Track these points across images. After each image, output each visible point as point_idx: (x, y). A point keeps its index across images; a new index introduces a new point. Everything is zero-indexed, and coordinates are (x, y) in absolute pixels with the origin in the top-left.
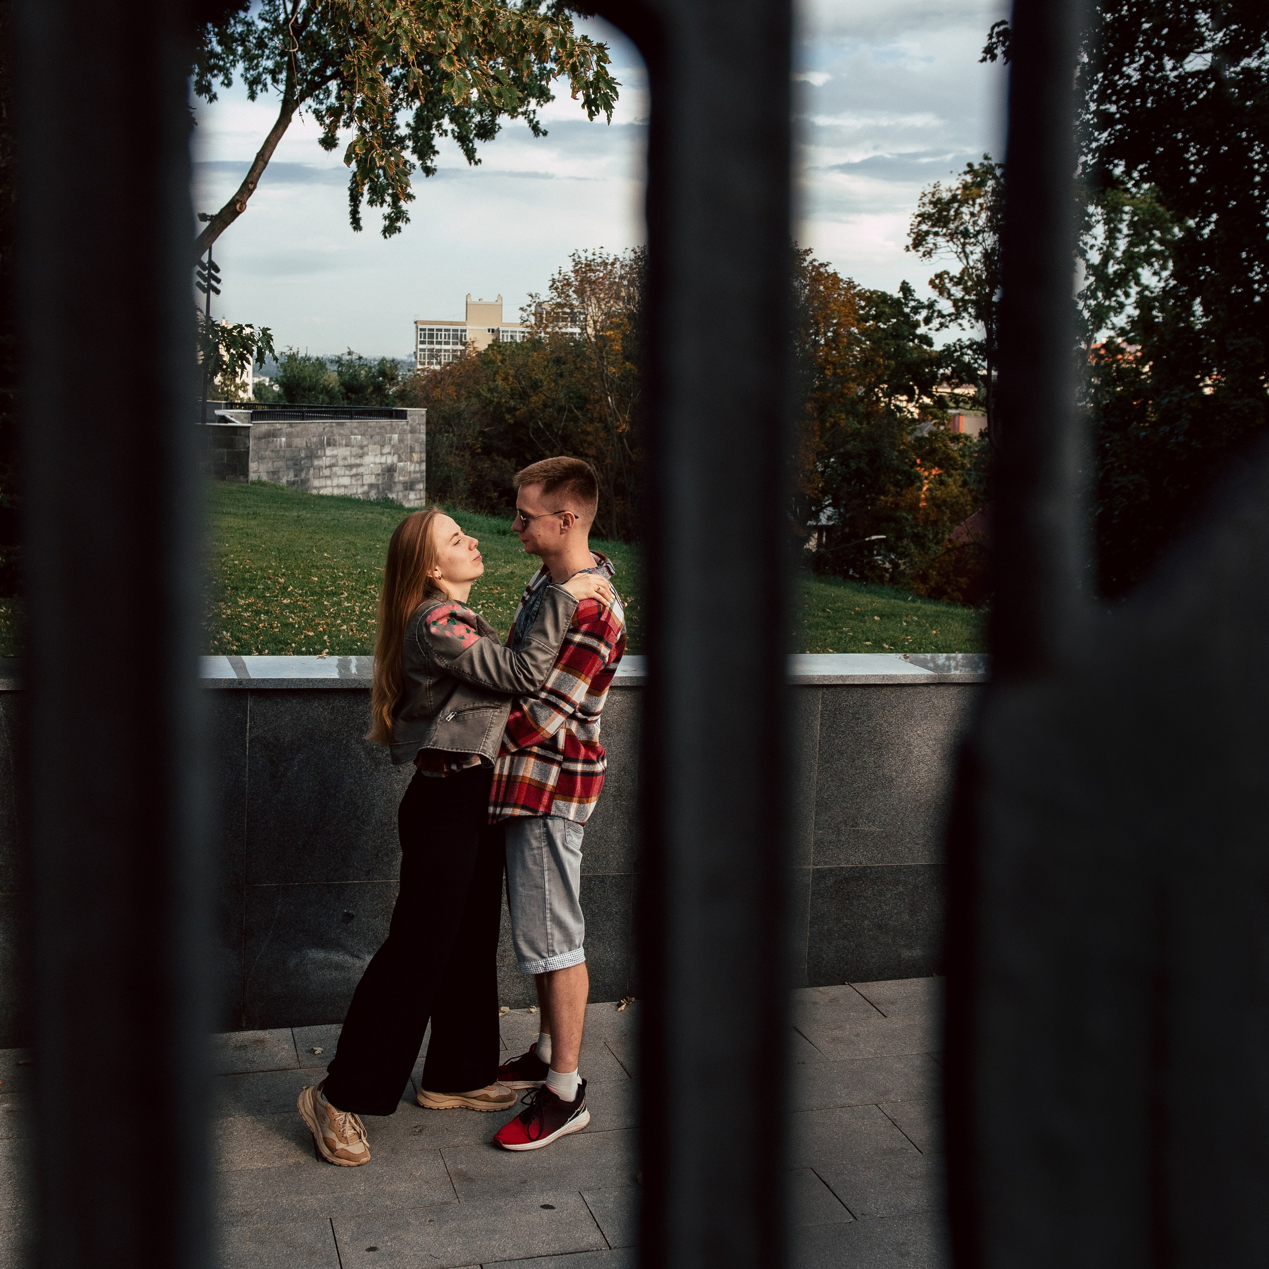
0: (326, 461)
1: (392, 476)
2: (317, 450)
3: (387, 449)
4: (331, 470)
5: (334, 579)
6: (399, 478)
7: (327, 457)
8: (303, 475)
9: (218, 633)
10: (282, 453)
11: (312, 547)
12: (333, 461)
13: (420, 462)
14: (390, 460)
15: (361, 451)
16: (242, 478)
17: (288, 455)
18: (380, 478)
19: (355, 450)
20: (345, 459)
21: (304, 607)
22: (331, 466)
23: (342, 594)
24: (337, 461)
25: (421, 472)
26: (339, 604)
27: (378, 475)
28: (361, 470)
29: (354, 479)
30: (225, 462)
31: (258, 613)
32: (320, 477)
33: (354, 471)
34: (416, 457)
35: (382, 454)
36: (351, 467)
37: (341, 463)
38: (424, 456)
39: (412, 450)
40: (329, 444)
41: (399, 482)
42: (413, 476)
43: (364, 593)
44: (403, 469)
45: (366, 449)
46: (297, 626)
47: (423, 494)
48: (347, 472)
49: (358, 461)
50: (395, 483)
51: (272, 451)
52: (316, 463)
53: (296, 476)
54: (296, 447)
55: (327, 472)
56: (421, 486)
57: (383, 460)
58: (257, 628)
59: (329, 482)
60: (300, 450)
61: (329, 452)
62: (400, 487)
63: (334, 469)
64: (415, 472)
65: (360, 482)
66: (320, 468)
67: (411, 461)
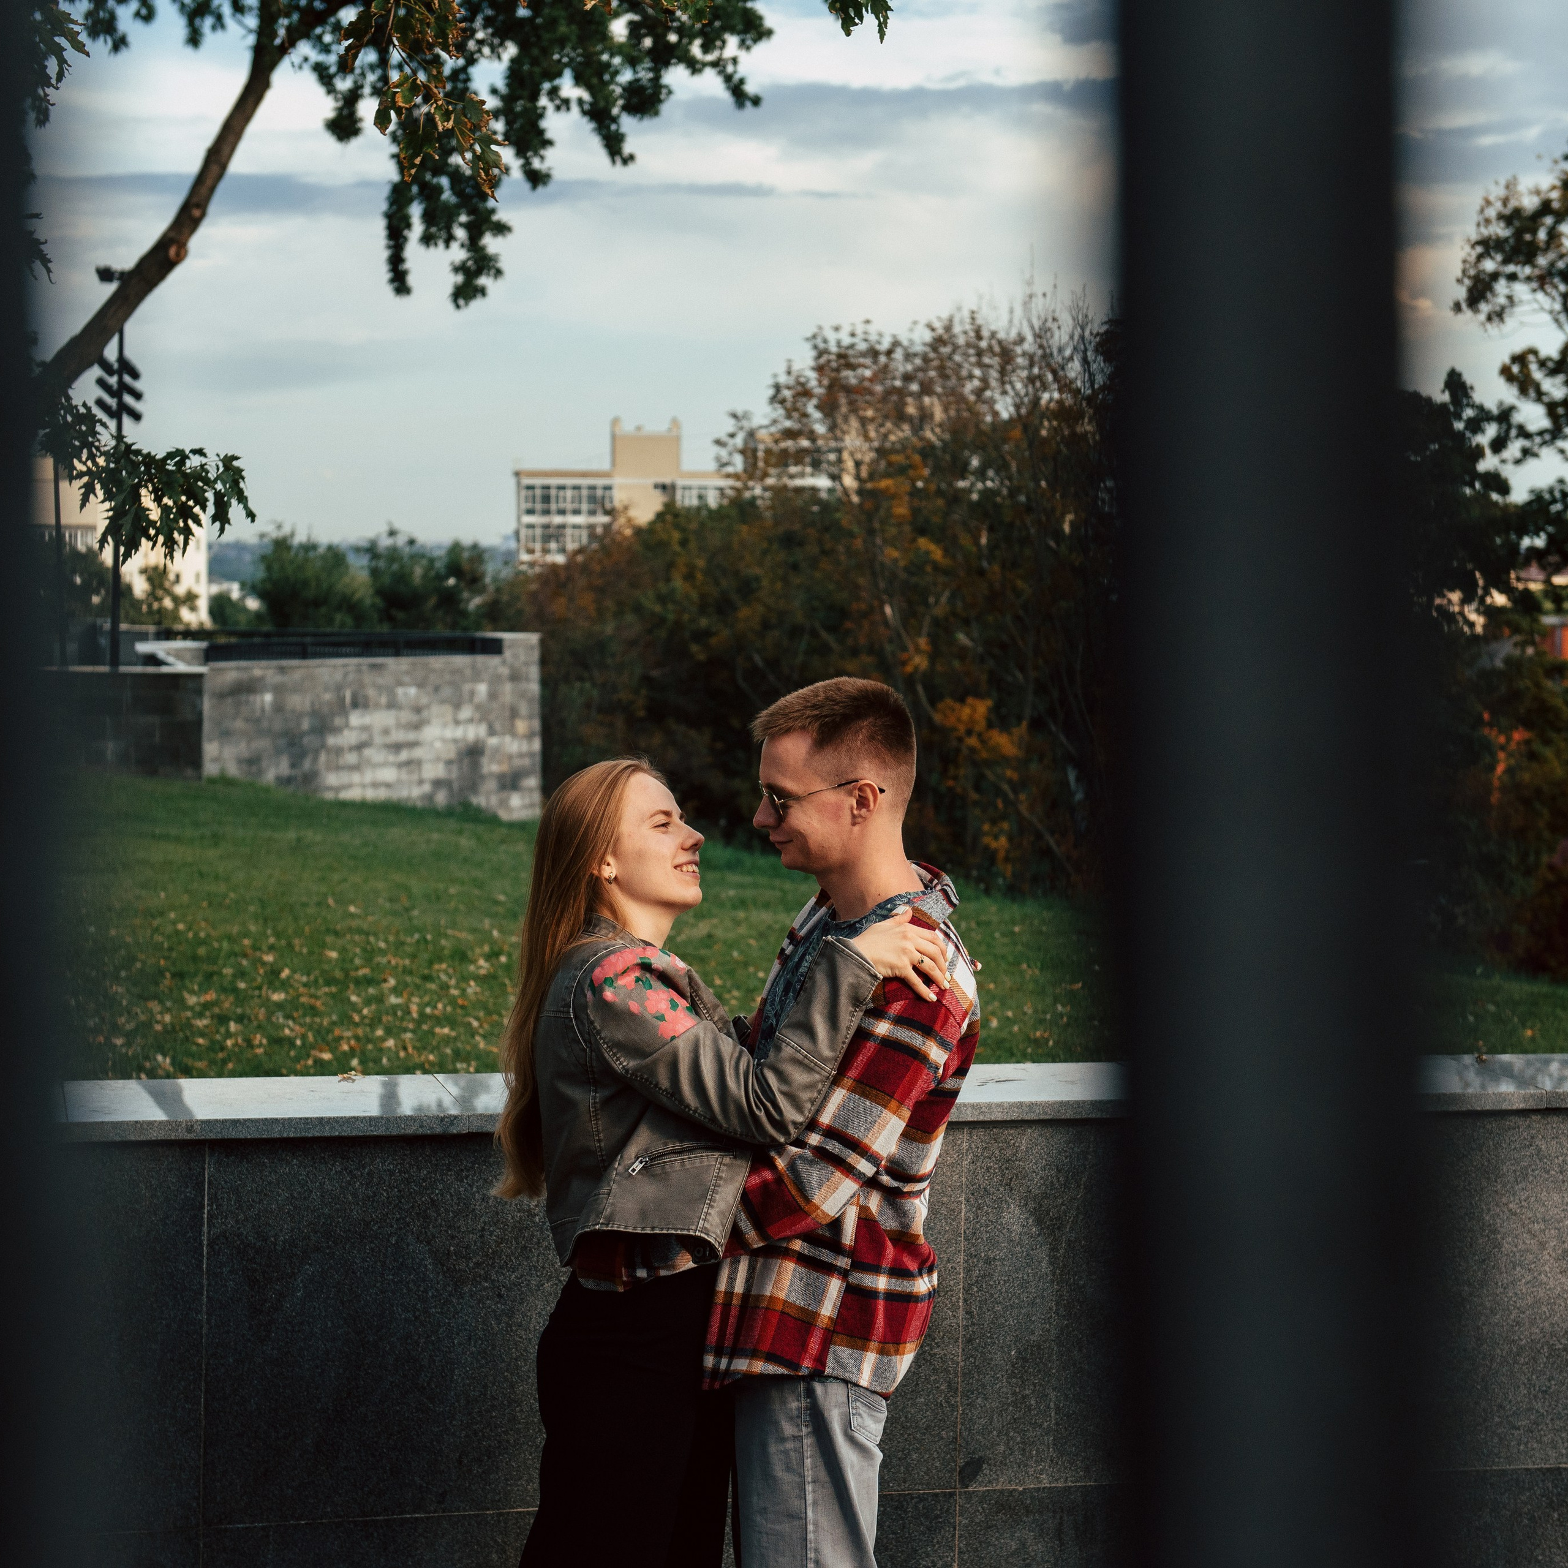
0: (348, 738)
1: (475, 766)
2: (333, 715)
3: (466, 713)
4: (360, 755)
5: (369, 954)
6: (491, 767)
7: (352, 729)
8: (307, 764)
9: (147, 1058)
10: (265, 724)
11: (325, 895)
12: (364, 737)
13: (530, 736)
14: (474, 732)
15: (414, 718)
16: (189, 772)
17: (278, 725)
18: (455, 769)
19: (406, 716)
20: (386, 732)
21: (313, 1008)
22: (360, 747)
23: (385, 981)
24: (371, 736)
25: (531, 755)
26: (380, 999)
27: (449, 763)
28: (418, 753)
29: (404, 771)
30: (157, 738)
31: (223, 1019)
32: (338, 768)
33: (404, 755)
34: (521, 726)
35: (457, 722)
36: (397, 747)
37: (378, 740)
38: (536, 724)
39: (514, 714)
40: (355, 705)
41: (491, 774)
42: (518, 762)
43: (427, 978)
44: (497, 750)
45: (425, 714)
46: (298, 1042)
47: (537, 797)
48: (391, 758)
49: (411, 736)
50: (482, 777)
51: (247, 720)
52: (332, 741)
53: (293, 766)
54: (293, 711)
55: (351, 758)
56: (533, 782)
57: (459, 733)
58: (223, 1048)
59: (356, 778)
60: (300, 716)
61: (356, 719)
62: (491, 785)
63: (367, 752)
64: (521, 755)
65: (415, 777)
66: (339, 751)
67: (513, 733)
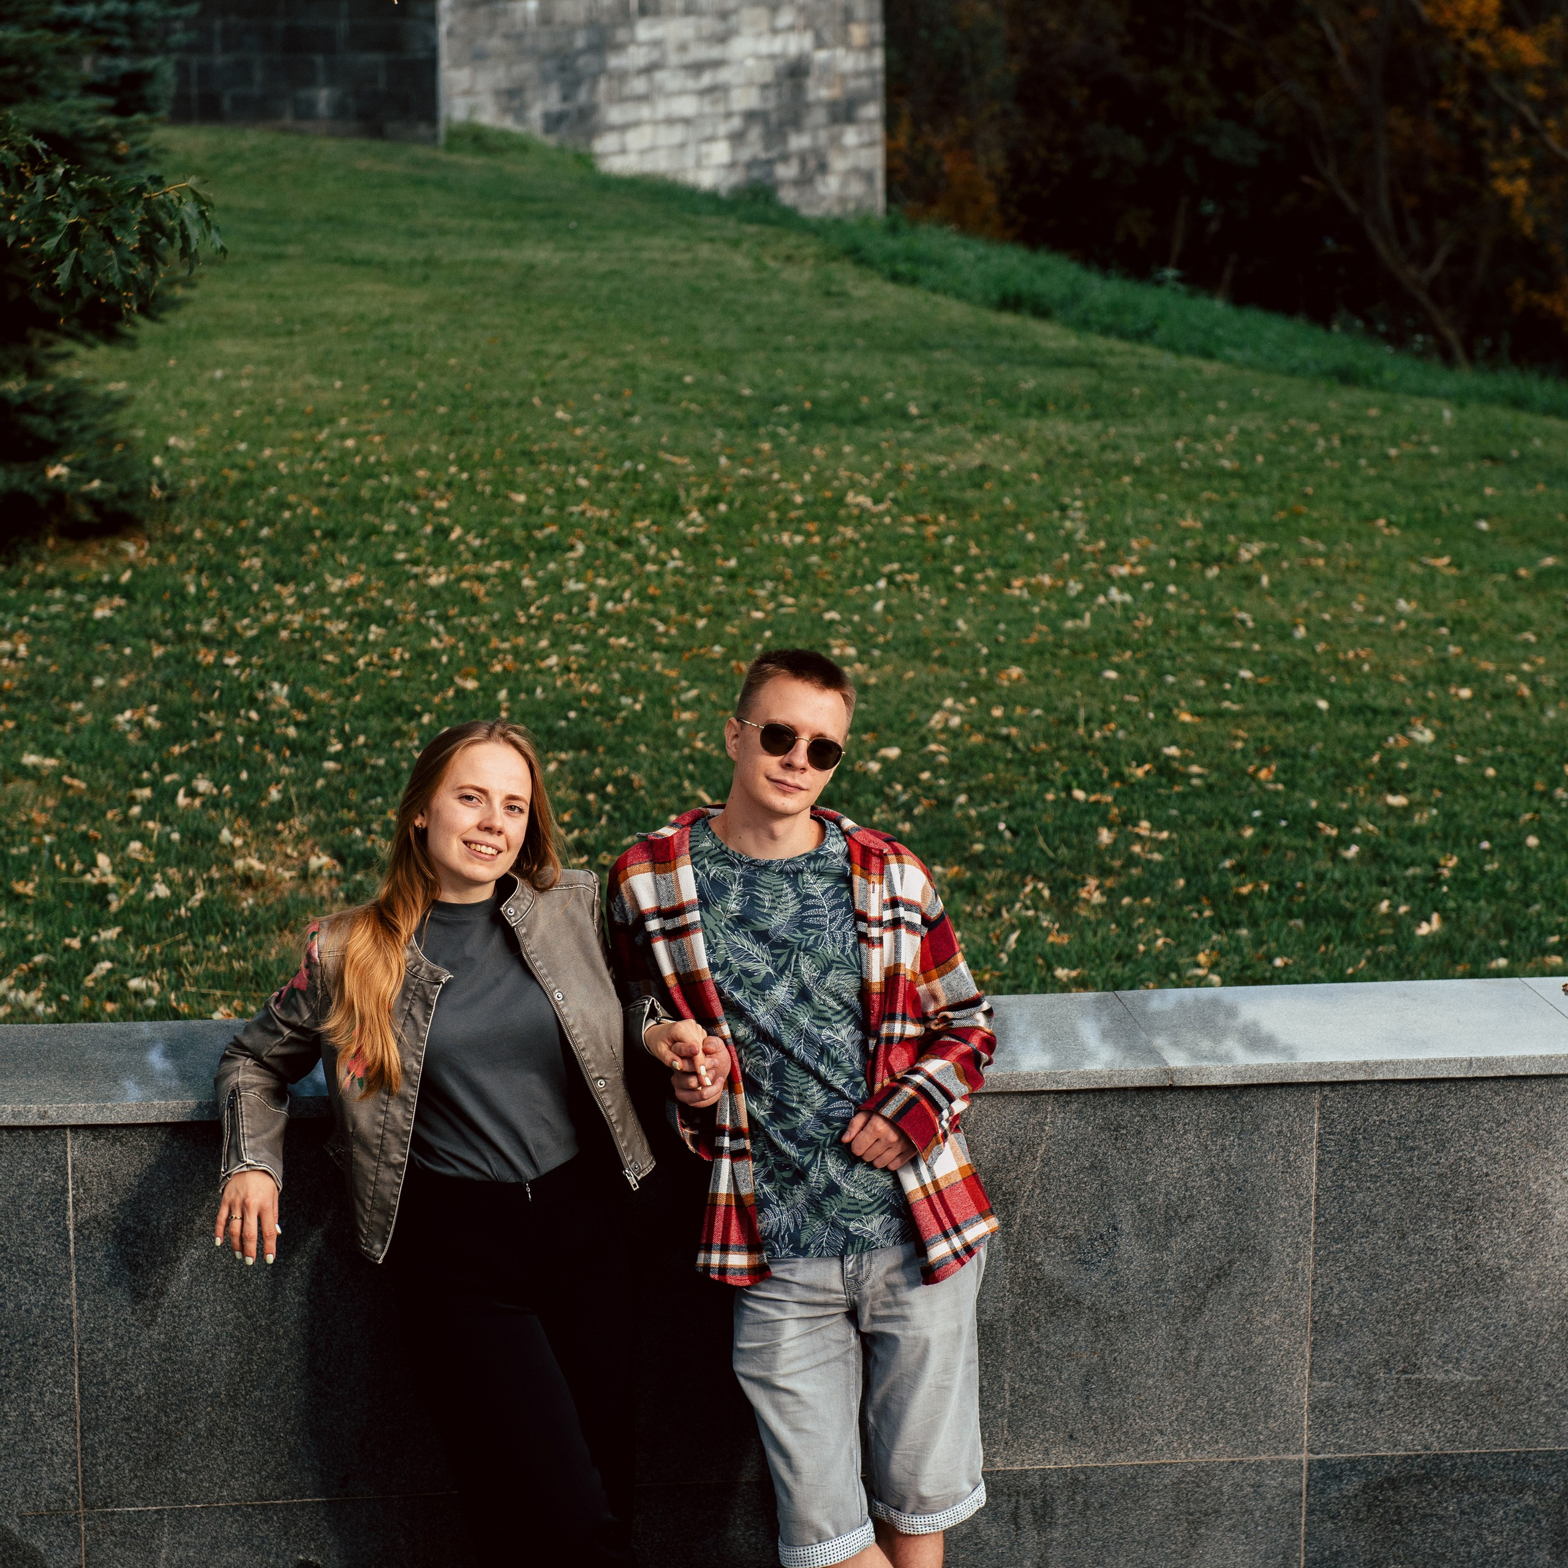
0: (635, 57)
1: (799, 90)
2: (615, 25)
3: (786, 18)
4: (651, 80)
5: (565, 494)
6: (819, 92)
7: (640, 44)
8: (582, 96)
9: (262, 685)
10: (528, 42)
11: (532, 386)
12: (655, 55)
13: (868, 48)
14: (796, 44)
15: (719, 27)
16: (423, 129)
17: (545, 43)
18: (772, 94)
19: (709, 24)
20: (683, 47)
21: (474, 599)
22: (649, 69)
23: (572, 548)
24: (664, 55)
25: (870, 73)
26: (554, 583)
27: (764, 87)
28: (724, 75)
29: (707, 100)
30: (382, 85)
31: (364, 620)
32: (623, 99)
33: (706, 79)
34: (858, 33)
35: (775, 31)
36: (697, 68)
37: (674, 59)
38: (878, 30)
39: (848, 17)
40: (643, 11)
41: (820, 103)
42: (853, 84)
43: (623, 543)
44: (827, 68)
45: (733, 20)
46: (444, 659)
47: (878, 131)
48: (691, 84)
49: (715, 53)
50: (808, 106)
51: (506, 36)
52: (614, 61)
53: (565, 98)
54: (564, 23)
55: (639, 85)
56: (873, 111)
57: (776, 45)
58: (354, 670)
59: (645, 112)
60: (571, 29)
61: (644, 31)
62: (819, 116)
63: (660, 76)
64: (858, 74)
65: (721, 108)
66: (622, 76)
67: (845, 42)
